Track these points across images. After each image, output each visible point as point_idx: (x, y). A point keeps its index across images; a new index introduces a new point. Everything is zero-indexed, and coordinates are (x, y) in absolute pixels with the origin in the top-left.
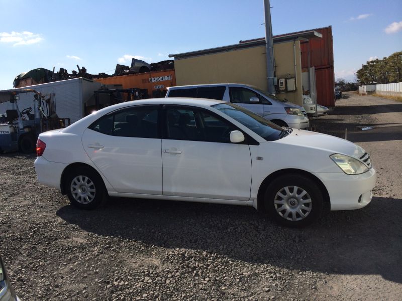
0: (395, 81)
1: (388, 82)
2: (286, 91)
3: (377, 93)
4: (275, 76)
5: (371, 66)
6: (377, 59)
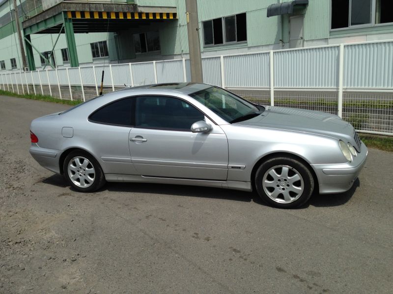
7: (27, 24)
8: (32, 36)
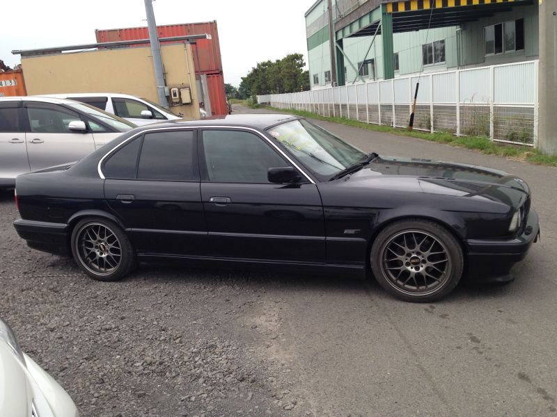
0: (291, 91)
1: (283, 92)
2: (180, 102)
3: (272, 105)
4: (166, 85)
5: (263, 70)
6: (269, 62)
7: (340, 26)
8: (345, 41)
